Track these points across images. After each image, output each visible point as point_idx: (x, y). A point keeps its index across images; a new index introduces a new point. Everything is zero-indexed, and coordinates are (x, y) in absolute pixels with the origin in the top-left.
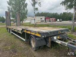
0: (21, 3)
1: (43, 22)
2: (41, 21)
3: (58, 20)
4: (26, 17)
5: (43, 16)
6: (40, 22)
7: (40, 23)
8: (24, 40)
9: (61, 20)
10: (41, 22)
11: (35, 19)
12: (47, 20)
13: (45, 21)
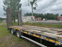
12: (35, 19)
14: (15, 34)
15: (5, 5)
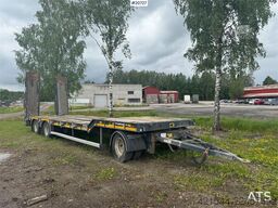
0: (65, 41)
1: (136, 104)
2: (131, 100)
3: (187, 98)
4: (80, 87)
5: (135, 83)
6: (126, 102)
7: (125, 106)
8: (97, 145)
9: (196, 97)
10: (131, 104)
11: (111, 95)
12: (149, 96)
13: (144, 102)
14: (41, 132)
15: (22, 48)
